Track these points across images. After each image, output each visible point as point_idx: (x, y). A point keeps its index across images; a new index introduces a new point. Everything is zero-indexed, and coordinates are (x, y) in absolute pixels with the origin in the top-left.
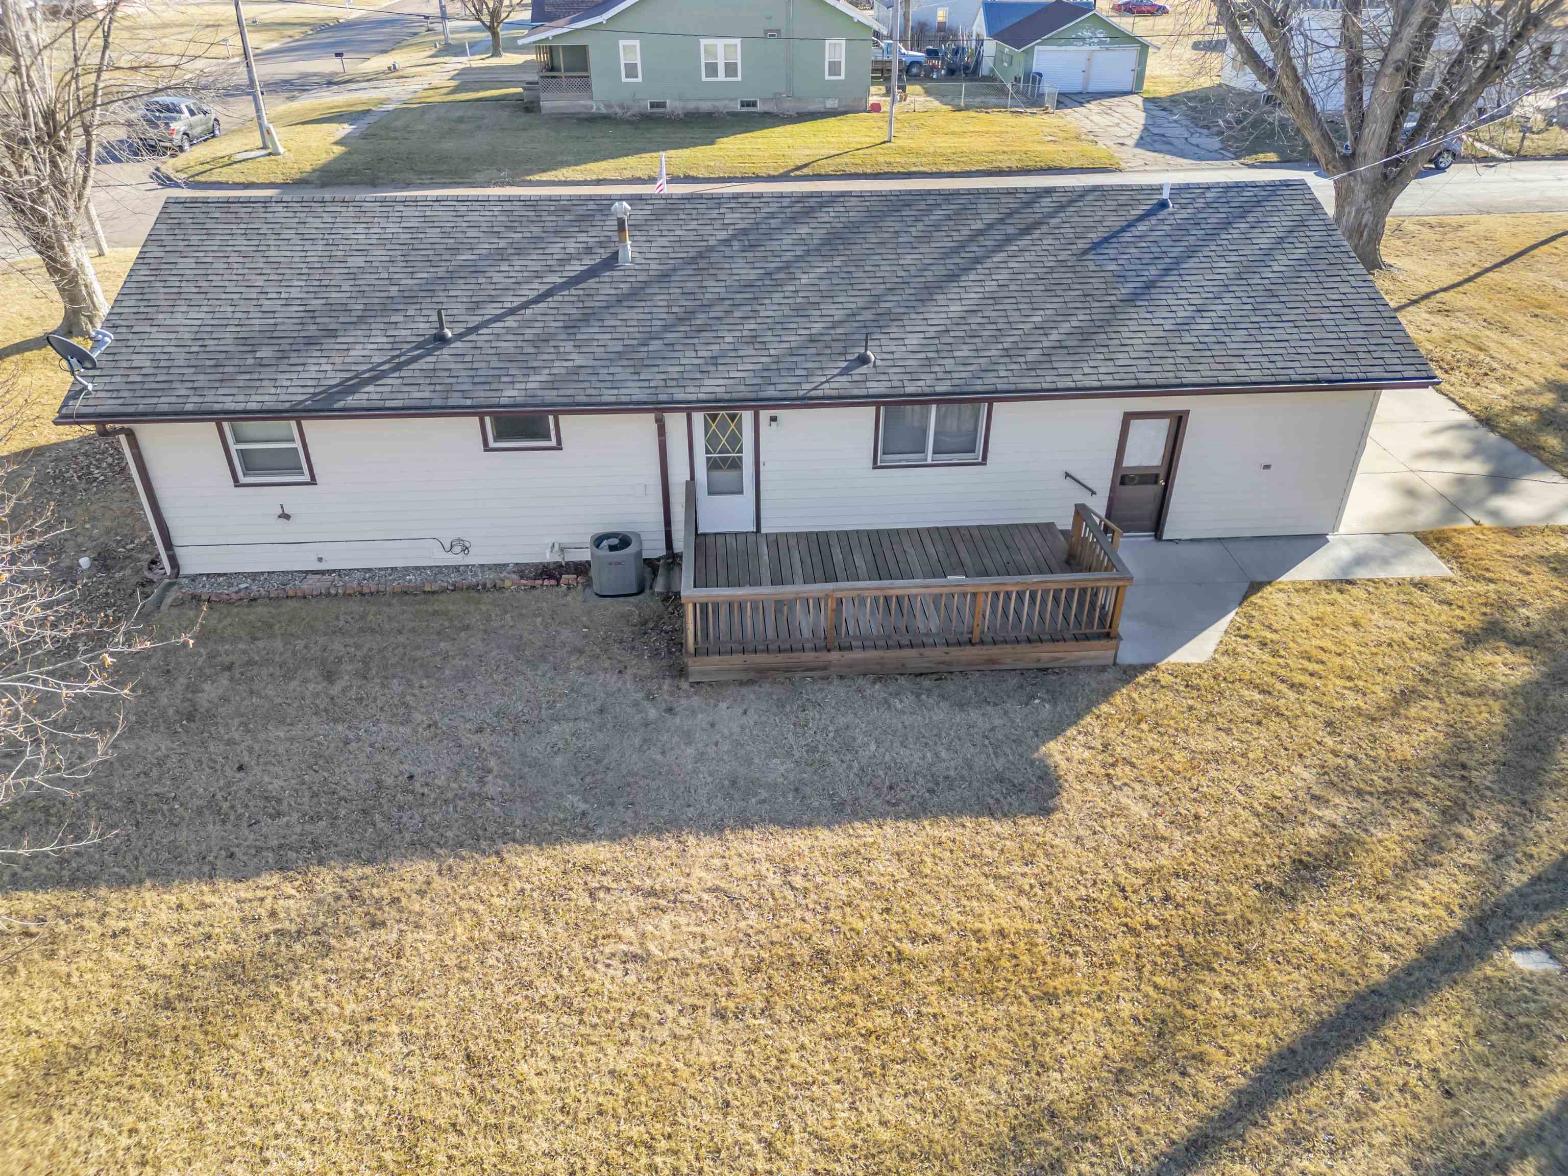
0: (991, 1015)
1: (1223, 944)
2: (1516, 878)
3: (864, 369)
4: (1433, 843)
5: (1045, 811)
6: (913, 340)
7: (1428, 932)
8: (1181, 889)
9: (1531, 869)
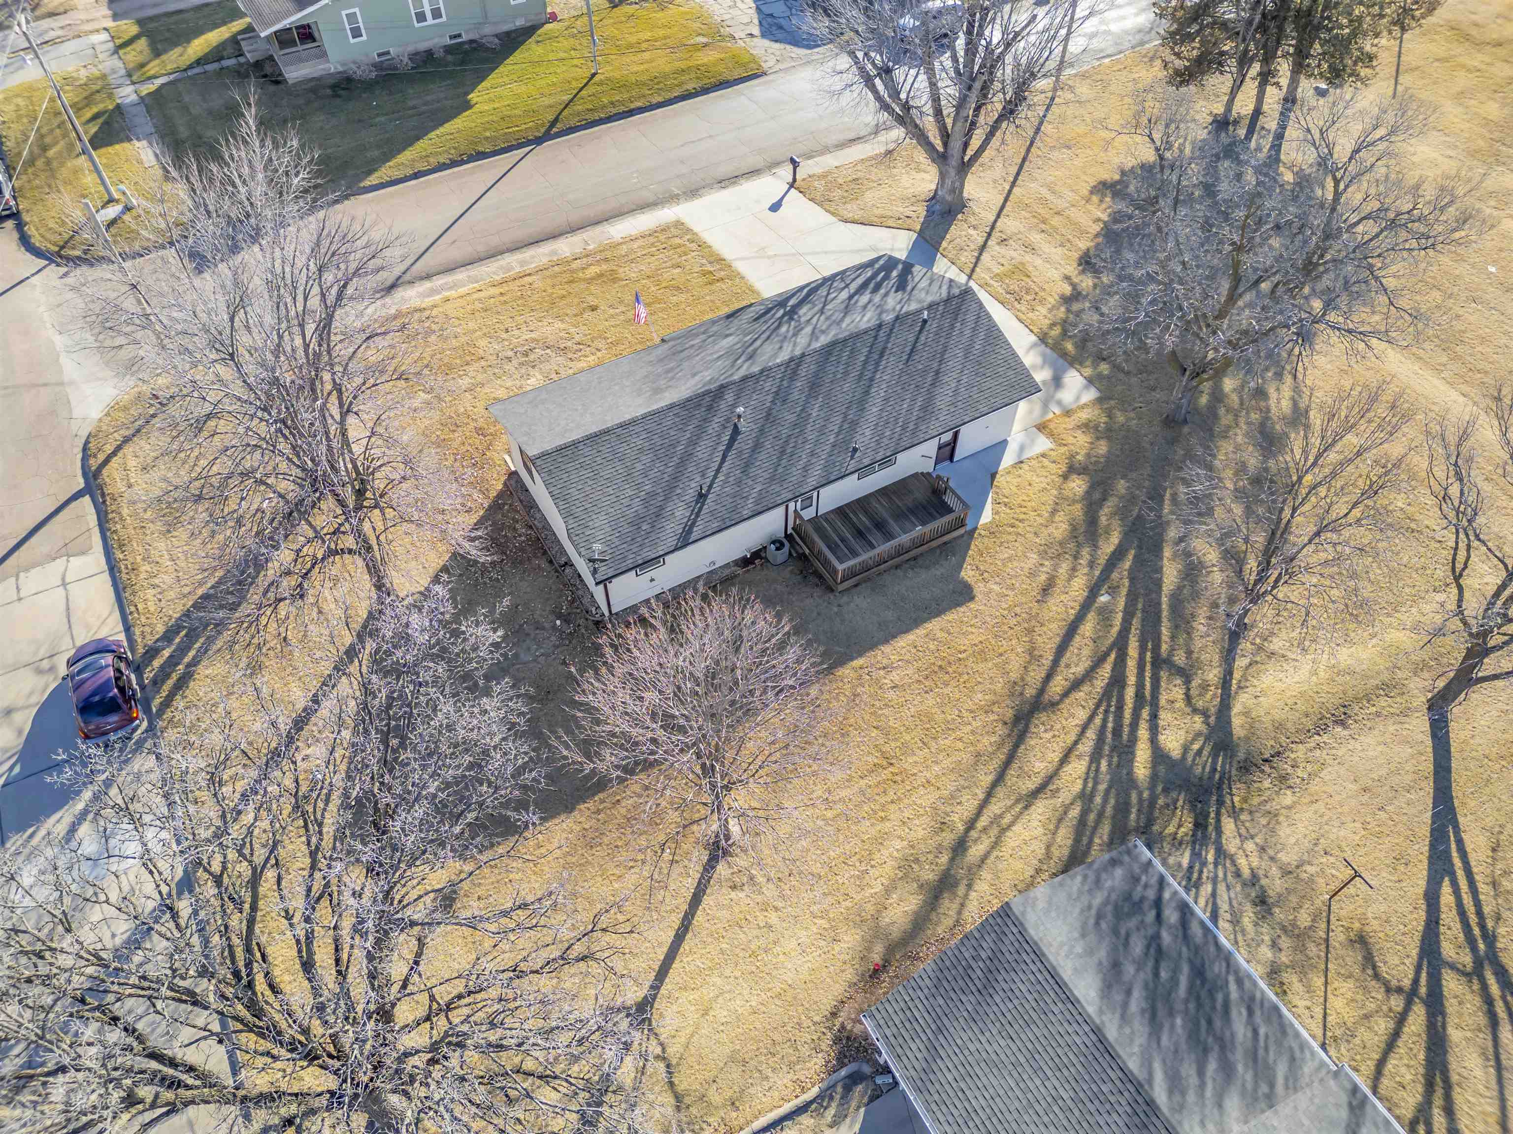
0: (990, 665)
1: (1033, 623)
2: (1097, 573)
3: (858, 454)
4: (1074, 569)
5: (972, 598)
6: (868, 432)
7: (1080, 599)
8: (1018, 610)
9: (1100, 568)
